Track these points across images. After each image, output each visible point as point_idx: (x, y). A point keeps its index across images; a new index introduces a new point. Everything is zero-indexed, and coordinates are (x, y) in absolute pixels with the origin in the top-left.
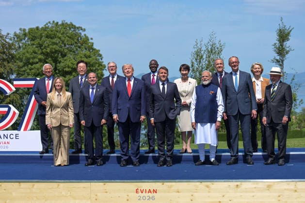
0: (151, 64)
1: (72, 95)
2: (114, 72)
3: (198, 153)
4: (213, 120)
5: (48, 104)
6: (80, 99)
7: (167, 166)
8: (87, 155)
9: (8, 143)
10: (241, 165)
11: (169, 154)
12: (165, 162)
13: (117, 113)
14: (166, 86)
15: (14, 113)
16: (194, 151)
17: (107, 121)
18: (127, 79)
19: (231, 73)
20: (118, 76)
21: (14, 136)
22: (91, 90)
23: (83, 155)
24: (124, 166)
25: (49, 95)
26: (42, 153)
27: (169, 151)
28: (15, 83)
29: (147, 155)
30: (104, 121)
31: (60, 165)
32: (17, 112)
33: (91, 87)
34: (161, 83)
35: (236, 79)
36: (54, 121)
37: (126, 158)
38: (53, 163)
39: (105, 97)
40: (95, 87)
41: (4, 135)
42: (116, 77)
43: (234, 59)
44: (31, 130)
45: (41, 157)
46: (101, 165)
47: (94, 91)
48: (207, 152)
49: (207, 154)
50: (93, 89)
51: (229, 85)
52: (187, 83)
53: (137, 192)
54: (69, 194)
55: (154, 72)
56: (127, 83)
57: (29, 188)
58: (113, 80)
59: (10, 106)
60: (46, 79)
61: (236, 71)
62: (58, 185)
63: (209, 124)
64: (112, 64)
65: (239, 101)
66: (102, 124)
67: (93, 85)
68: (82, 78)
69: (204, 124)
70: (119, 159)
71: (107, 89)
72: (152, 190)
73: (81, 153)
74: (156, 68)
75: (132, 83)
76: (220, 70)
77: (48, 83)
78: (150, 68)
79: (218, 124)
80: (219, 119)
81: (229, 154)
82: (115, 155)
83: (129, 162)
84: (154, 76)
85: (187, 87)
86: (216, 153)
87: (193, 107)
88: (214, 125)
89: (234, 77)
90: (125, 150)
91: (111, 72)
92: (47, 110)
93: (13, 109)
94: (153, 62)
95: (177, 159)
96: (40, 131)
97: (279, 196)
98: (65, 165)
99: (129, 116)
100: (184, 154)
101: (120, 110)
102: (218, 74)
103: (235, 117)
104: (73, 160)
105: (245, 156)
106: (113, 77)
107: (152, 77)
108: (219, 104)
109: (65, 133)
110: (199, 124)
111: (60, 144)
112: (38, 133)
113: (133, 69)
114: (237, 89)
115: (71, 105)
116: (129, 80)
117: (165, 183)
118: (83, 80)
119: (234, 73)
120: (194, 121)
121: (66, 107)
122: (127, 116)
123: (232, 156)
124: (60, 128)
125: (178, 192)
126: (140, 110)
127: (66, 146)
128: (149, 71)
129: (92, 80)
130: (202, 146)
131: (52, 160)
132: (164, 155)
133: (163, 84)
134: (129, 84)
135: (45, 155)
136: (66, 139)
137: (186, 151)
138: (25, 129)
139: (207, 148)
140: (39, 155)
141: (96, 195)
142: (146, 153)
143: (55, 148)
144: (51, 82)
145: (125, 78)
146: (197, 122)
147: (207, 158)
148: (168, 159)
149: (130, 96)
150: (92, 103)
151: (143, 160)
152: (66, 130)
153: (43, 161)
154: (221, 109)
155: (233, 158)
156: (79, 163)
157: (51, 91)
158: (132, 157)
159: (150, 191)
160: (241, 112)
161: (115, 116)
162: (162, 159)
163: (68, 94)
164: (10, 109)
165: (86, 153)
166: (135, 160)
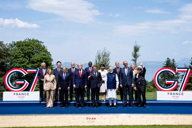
0: (89, 64)
1: (55, 76)
2: (74, 66)
3: (109, 101)
4: (115, 88)
5: (44, 80)
6: (59, 78)
7: (96, 107)
8: (61, 102)
9: (24, 97)
10: (128, 107)
11: (97, 102)
12: (95, 106)
13: (75, 84)
14: (96, 73)
15: (27, 84)
16: (106, 101)
17: (70, 87)
18: (79, 70)
19: (124, 68)
20: (75, 68)
21: (27, 94)
22: (63, 75)
23: (59, 102)
24: (78, 107)
25: (45, 76)
26: (41, 101)
27: (97, 101)
28: (28, 70)
29: (87, 102)
30: (69, 88)
31: (49, 107)
32: (28, 83)
33: (64, 73)
34: (94, 72)
35: (126, 71)
36: (47, 88)
37: (78, 104)
38: (46, 106)
39: (70, 77)
40: (65, 73)
41: (22, 94)
42: (74, 68)
43: (126, 62)
44: (34, 91)
45: (40, 103)
46: (67, 107)
47: (65, 75)
48: (113, 101)
49: (113, 102)
50: (64, 74)
51: (123, 73)
52: (104, 72)
53: (87, 119)
54: (58, 120)
55: (90, 67)
56: (79, 72)
57: (40, 118)
58: (73, 70)
59: (25, 80)
60: (43, 69)
61: (126, 67)
62: (53, 116)
63: (113, 90)
64: (73, 63)
65: (127, 80)
66: (68, 89)
67: (64, 72)
68: (59, 69)
69: (111, 90)
70: (75, 104)
71: (70, 74)
72: (93, 118)
73: (58, 101)
74: (91, 65)
75: (81, 71)
76: (118, 66)
77: (44, 71)
78: (89, 65)
79: (117, 89)
80: (117, 87)
81: (122, 102)
82: (73, 102)
83: (79, 105)
84: (90, 68)
85: (104, 74)
86: (116, 101)
87: (106, 82)
88: (115, 90)
89: (125, 69)
90: (78, 100)
91: (73, 66)
92: (44, 82)
93: (26, 82)
94: (90, 63)
95: (100, 104)
96: (39, 92)
97: (147, 121)
98: (52, 107)
99: (80, 86)
100: (103, 102)
101: (76, 83)
102: (117, 68)
103: (126, 86)
104: (55, 104)
105: (129, 103)
106: (73, 69)
107: (89, 69)
108: (117, 81)
109: (52, 93)
110: (109, 90)
111: (49, 98)
112: (38, 93)
113: (82, 66)
114: (126, 75)
115: (55, 80)
116: (80, 70)
117: (99, 115)
118: (59, 70)
119: (125, 68)
120: (106, 88)
121: (53, 81)
122: (79, 86)
123: (124, 103)
124: (50, 91)
125: (105, 119)
126: (85, 83)
127: (52, 99)
128: (89, 66)
129: (64, 71)
130: (110, 99)
131: (45, 105)
132: (95, 102)
133: (95, 73)
134: (80, 72)
135: (42, 102)
136: (52, 96)
137: (103, 101)
138: (32, 91)
139: (112, 99)
140: (39, 102)
141: (70, 120)
142: (86, 101)
143: (47, 99)
144: (45, 70)
145: (78, 70)
146: (108, 88)
147: (113, 104)
148: (97, 104)
149: (80, 77)
150: (64, 79)
151: (85, 105)
152: (52, 91)
153: (41, 105)
154: (118, 83)
155: (125, 104)
156: (57, 106)
157: (45, 75)
158: (81, 104)
159: (93, 119)
160: (128, 84)
161: (74, 86)
162: (94, 104)
163: (54, 76)
164: (25, 82)
165: (60, 101)
166: (82, 105)
